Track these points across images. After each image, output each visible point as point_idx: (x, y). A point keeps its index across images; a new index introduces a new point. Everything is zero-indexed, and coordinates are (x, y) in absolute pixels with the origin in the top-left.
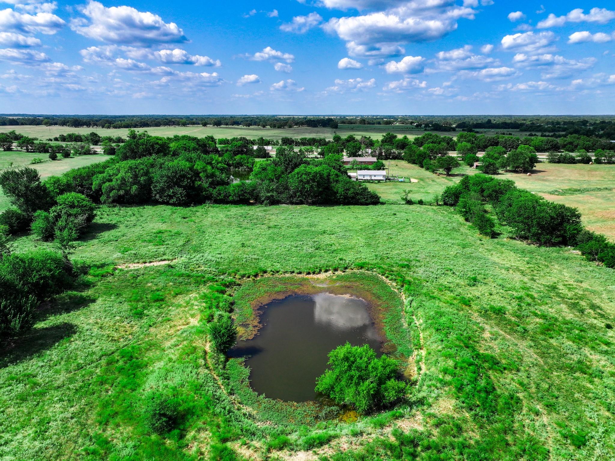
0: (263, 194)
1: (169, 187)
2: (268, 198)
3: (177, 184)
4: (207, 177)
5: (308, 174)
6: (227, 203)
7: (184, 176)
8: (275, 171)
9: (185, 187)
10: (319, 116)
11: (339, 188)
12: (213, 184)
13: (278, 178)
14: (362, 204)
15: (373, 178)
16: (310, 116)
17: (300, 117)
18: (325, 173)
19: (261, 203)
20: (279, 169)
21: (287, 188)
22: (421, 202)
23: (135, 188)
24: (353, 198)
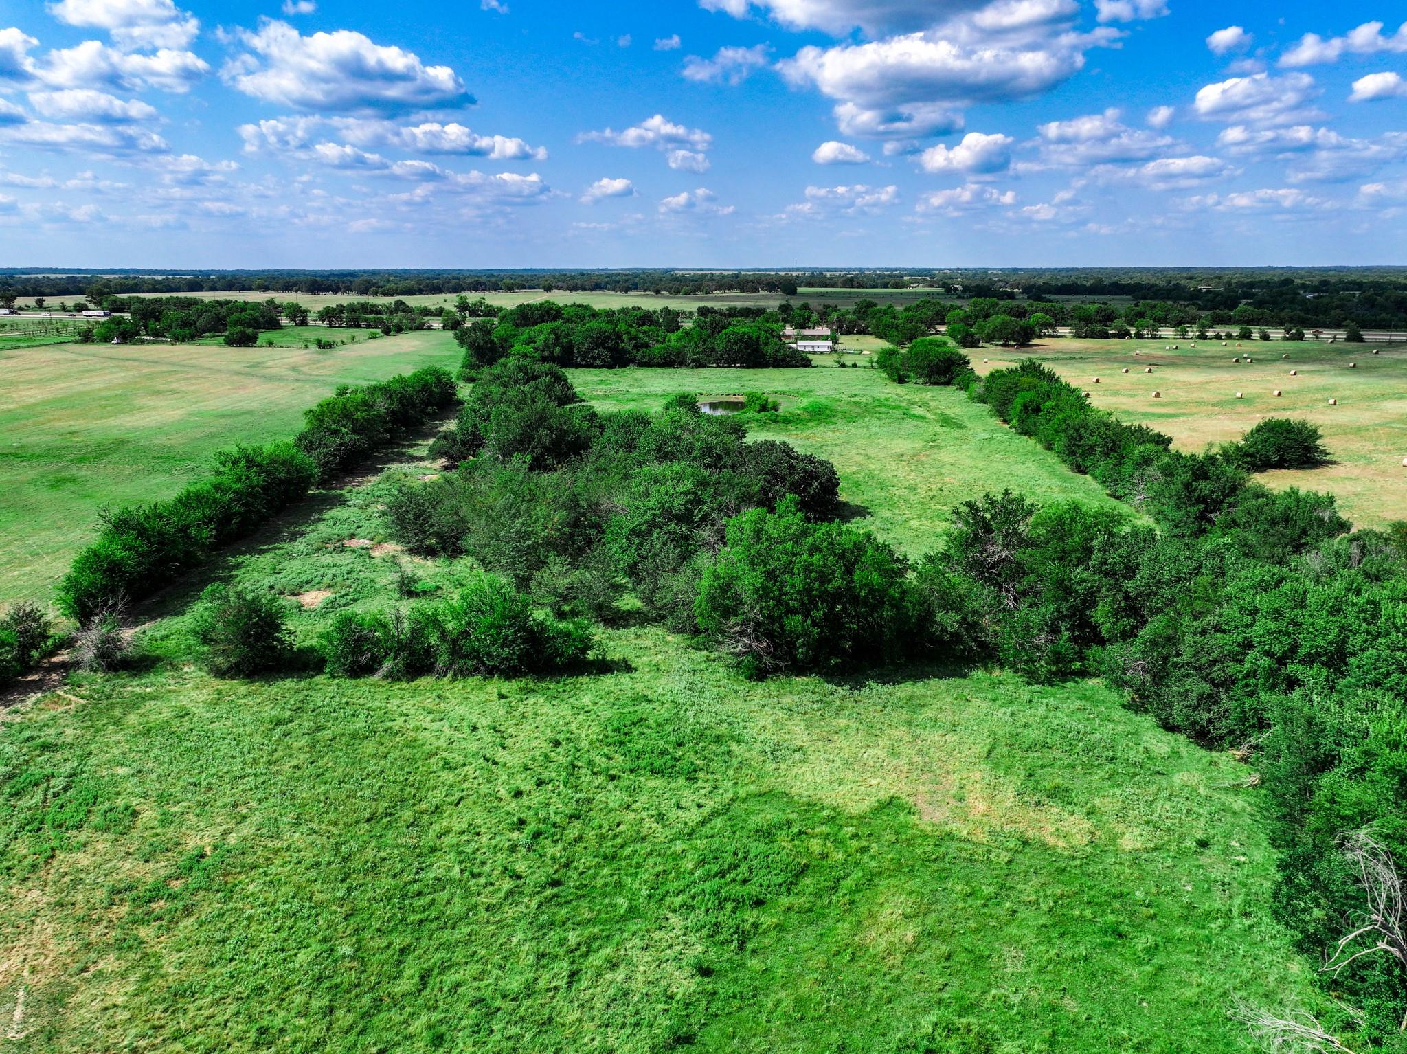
0: (689, 356)
1: (593, 349)
2: (694, 360)
3: (603, 345)
4: (630, 339)
5: (736, 334)
6: (652, 366)
7: (608, 338)
8: (700, 334)
9: (610, 349)
10: (766, 270)
11: (768, 350)
12: (636, 347)
13: (705, 341)
14: (793, 366)
15: (816, 349)
16: (748, 270)
17: (725, 273)
18: (754, 336)
19: (687, 366)
20: (706, 332)
21: (714, 350)
22: (855, 366)
23: (558, 349)
24: (783, 360)
